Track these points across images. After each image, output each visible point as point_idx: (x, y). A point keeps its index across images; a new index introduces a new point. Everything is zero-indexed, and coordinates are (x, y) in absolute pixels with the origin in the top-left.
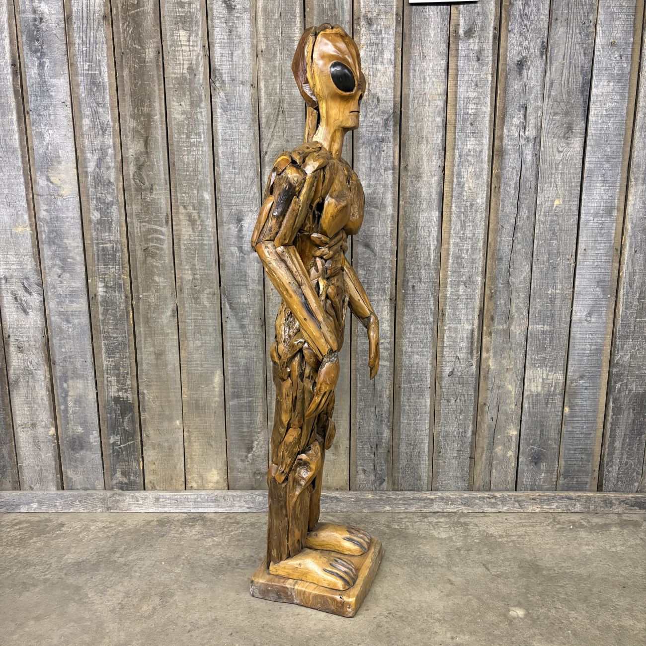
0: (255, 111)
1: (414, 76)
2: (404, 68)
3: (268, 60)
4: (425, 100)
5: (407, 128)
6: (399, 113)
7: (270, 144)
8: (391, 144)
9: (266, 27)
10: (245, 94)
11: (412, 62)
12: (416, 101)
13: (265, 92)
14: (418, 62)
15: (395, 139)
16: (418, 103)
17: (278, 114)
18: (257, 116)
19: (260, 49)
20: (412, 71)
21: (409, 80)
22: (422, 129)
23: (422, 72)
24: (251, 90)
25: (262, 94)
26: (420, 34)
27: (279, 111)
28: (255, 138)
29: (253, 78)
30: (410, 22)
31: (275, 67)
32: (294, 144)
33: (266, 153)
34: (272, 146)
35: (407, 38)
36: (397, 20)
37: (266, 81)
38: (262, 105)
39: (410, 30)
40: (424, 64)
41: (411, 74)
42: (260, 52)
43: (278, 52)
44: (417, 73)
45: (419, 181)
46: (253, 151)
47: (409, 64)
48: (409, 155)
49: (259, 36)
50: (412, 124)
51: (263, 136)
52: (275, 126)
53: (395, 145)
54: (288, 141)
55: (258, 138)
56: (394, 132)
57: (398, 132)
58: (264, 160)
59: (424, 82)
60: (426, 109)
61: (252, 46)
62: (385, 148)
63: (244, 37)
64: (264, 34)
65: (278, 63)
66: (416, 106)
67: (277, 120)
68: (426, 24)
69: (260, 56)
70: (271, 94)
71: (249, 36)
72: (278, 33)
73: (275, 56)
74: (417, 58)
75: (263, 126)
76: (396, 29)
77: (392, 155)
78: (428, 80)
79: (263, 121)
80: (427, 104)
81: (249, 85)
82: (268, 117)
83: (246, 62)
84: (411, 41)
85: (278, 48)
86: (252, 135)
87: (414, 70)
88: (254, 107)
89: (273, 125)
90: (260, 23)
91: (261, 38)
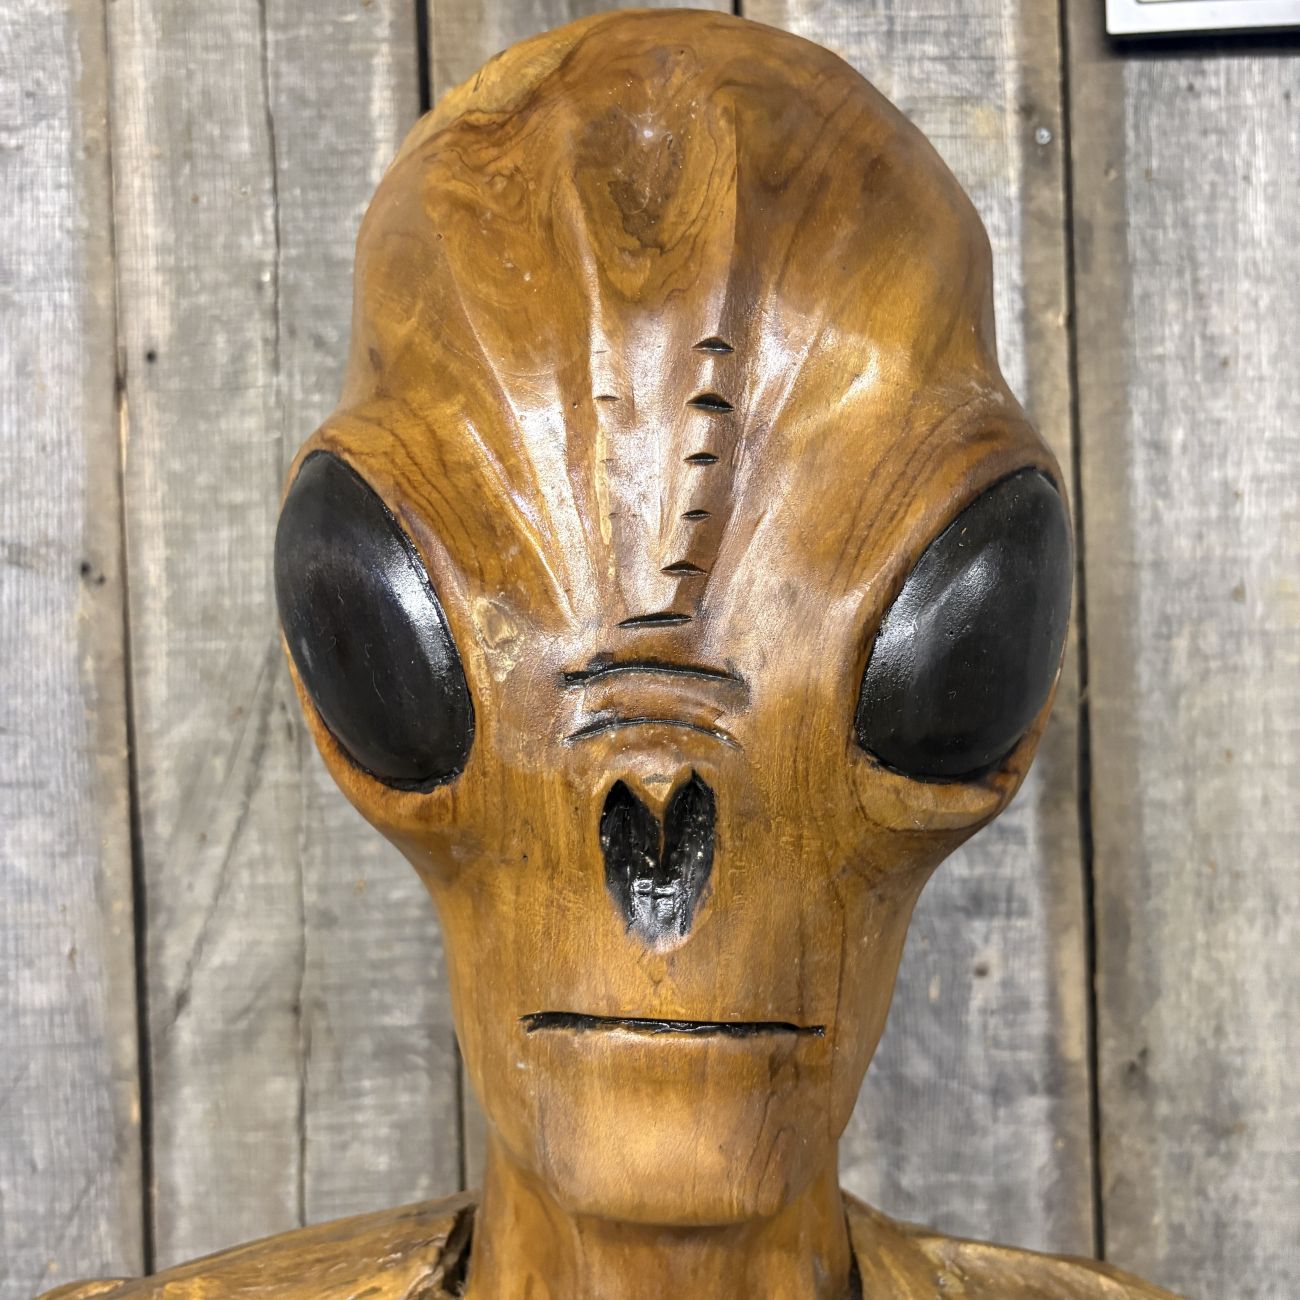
0: (105, 734)
1: (1160, 485)
2: (1089, 439)
3: (191, 407)
4: (1235, 635)
5: (1132, 813)
6: (1072, 719)
7: (204, 940)
8: (1031, 925)
9: (179, 206)
10: (39, 626)
11: (1141, 398)
12: (1181, 644)
13: (175, 607)
14: (1178, 393)
15: (1053, 889)
16: (1195, 652)
17: (261, 750)
18: (113, 764)
19: (135, 344)
20: (1140, 454)
21: (1125, 514)
22: (1229, 814)
23: (1205, 455)
24: (86, 602)
25: (155, 626)
26: (1184, 223)
27: (264, 730)
28: (104, 904)
29: (91, 525)
30: (1116, 156)
31: (236, 450)
32: (373, 934)
33: (182, 1000)
34: (221, 955)
35: (1100, 251)
36: (1028, 140)
37: (179, 538)
38: (156, 686)
39: (1117, 199)
40: (1218, 407)
41: (1139, 473)
42: (136, 362)
43: (257, 358)
44: (1180, 468)
45: (1230, 1158)
46: (96, 990)
47: (1120, 410)
48: (1154, 991)
49: (129, 260)
50: (1160, 787)
51: (160, 892)
52: (241, 824)
53: (1055, 929)
54: (327, 920)
55: (123, 906)
56: (1049, 844)
57: (1073, 844)
58: (167, 1046)
59: (1229, 523)
60: (1250, 693)
61: (88, 324)
62: (990, 955)
63: (28, 269)
64: (162, 249)
65: (252, 423)
66: (1181, 669)
67: (251, 788)
68: (1219, 166)
69: (136, 384)
70: (210, 619)
71: (63, 262)
72: (257, 242)
73: (235, 385)
74: (1174, 372)
75: (160, 829)
76: (1025, 196)
77: (1038, 996)
78: (1250, 508)
79: (162, 790)
80: (1252, 656)
81: (67, 568)
82: (193, 773)
83: (47, 428)
84: (1125, 267)
85: (257, 330)
86: (86, 886)
87: (1159, 447)
88: (100, 705)
89: (228, 818)
90: (139, 184)
91: (145, 269)
